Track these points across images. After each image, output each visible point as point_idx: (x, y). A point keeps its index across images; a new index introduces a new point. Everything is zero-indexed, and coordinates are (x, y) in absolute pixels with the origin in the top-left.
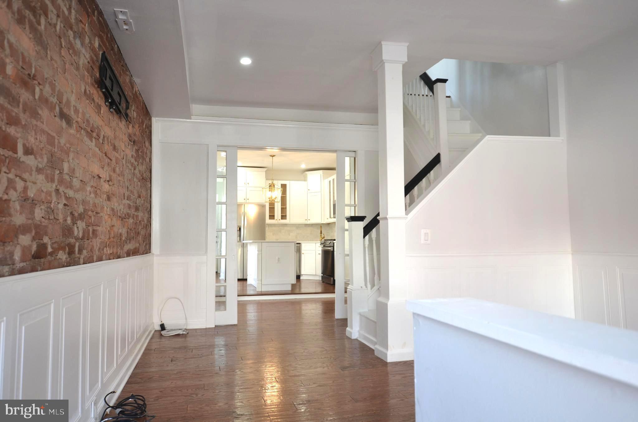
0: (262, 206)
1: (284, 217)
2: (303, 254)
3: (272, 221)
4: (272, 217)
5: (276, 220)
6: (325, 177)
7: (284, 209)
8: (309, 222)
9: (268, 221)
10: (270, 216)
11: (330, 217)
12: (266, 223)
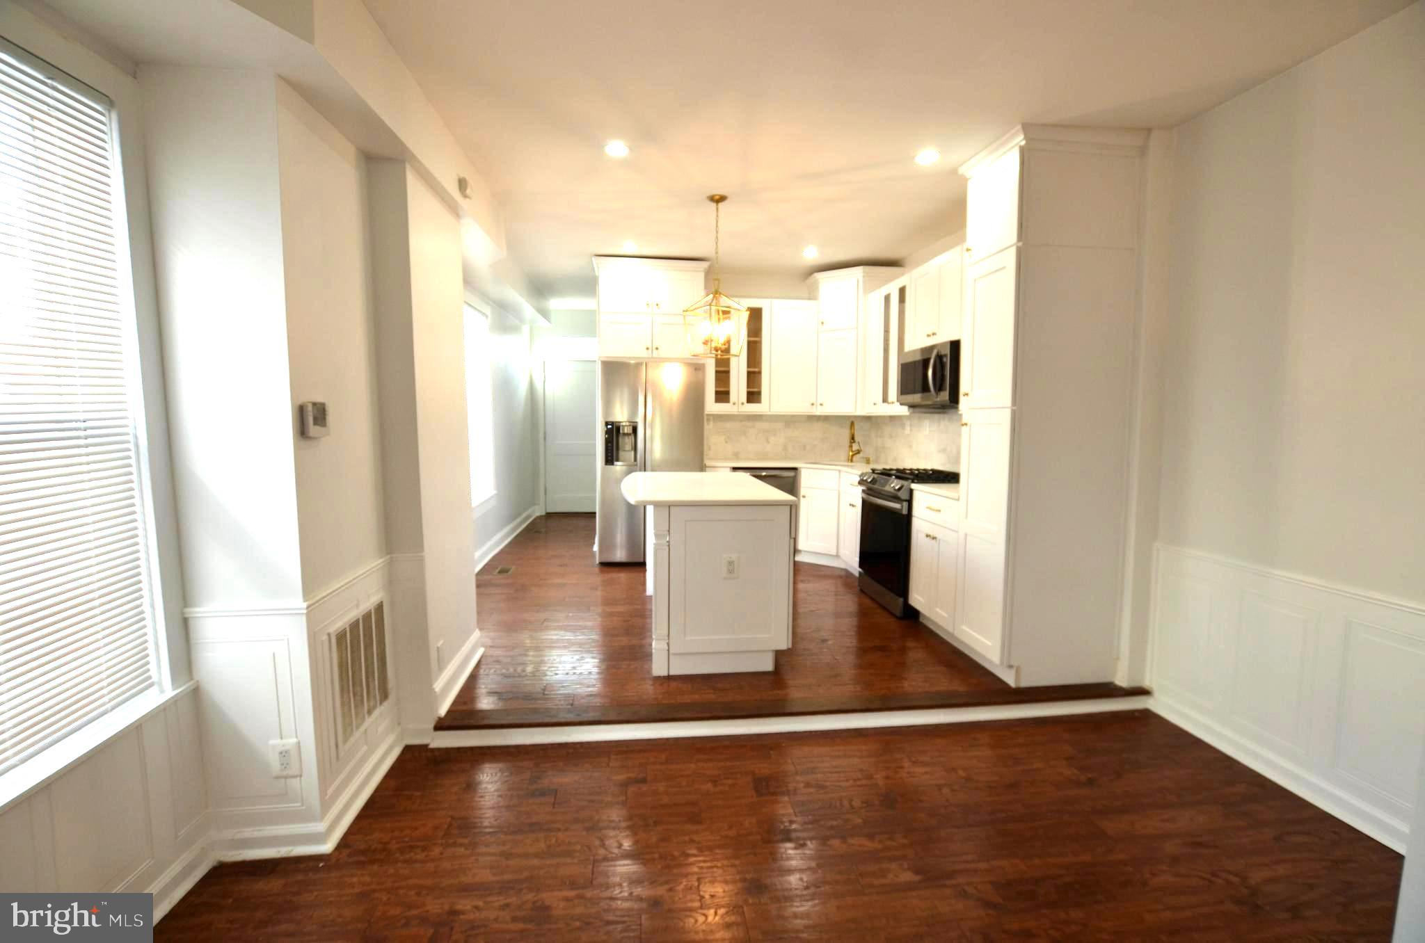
0: (697, 368)
1: (753, 396)
2: (804, 497)
3: (722, 408)
4: (722, 395)
5: (734, 404)
6: (870, 286)
7: (754, 377)
8: (819, 411)
9: (712, 406)
10: (717, 393)
11: (885, 400)
12: (706, 412)
